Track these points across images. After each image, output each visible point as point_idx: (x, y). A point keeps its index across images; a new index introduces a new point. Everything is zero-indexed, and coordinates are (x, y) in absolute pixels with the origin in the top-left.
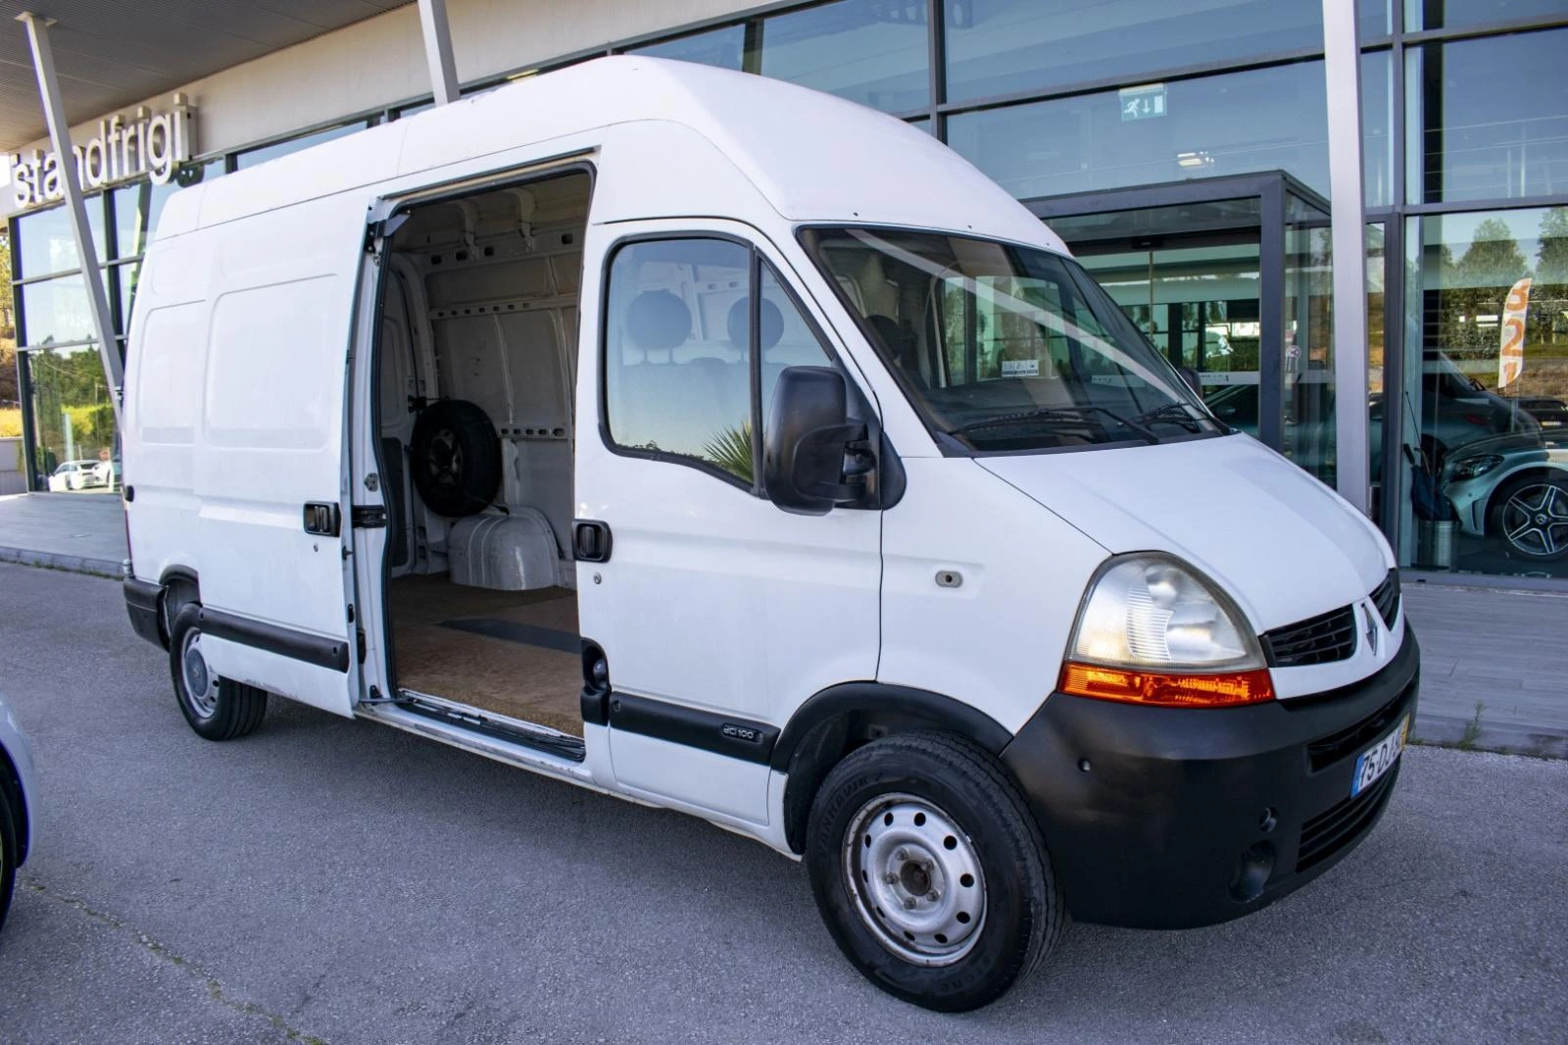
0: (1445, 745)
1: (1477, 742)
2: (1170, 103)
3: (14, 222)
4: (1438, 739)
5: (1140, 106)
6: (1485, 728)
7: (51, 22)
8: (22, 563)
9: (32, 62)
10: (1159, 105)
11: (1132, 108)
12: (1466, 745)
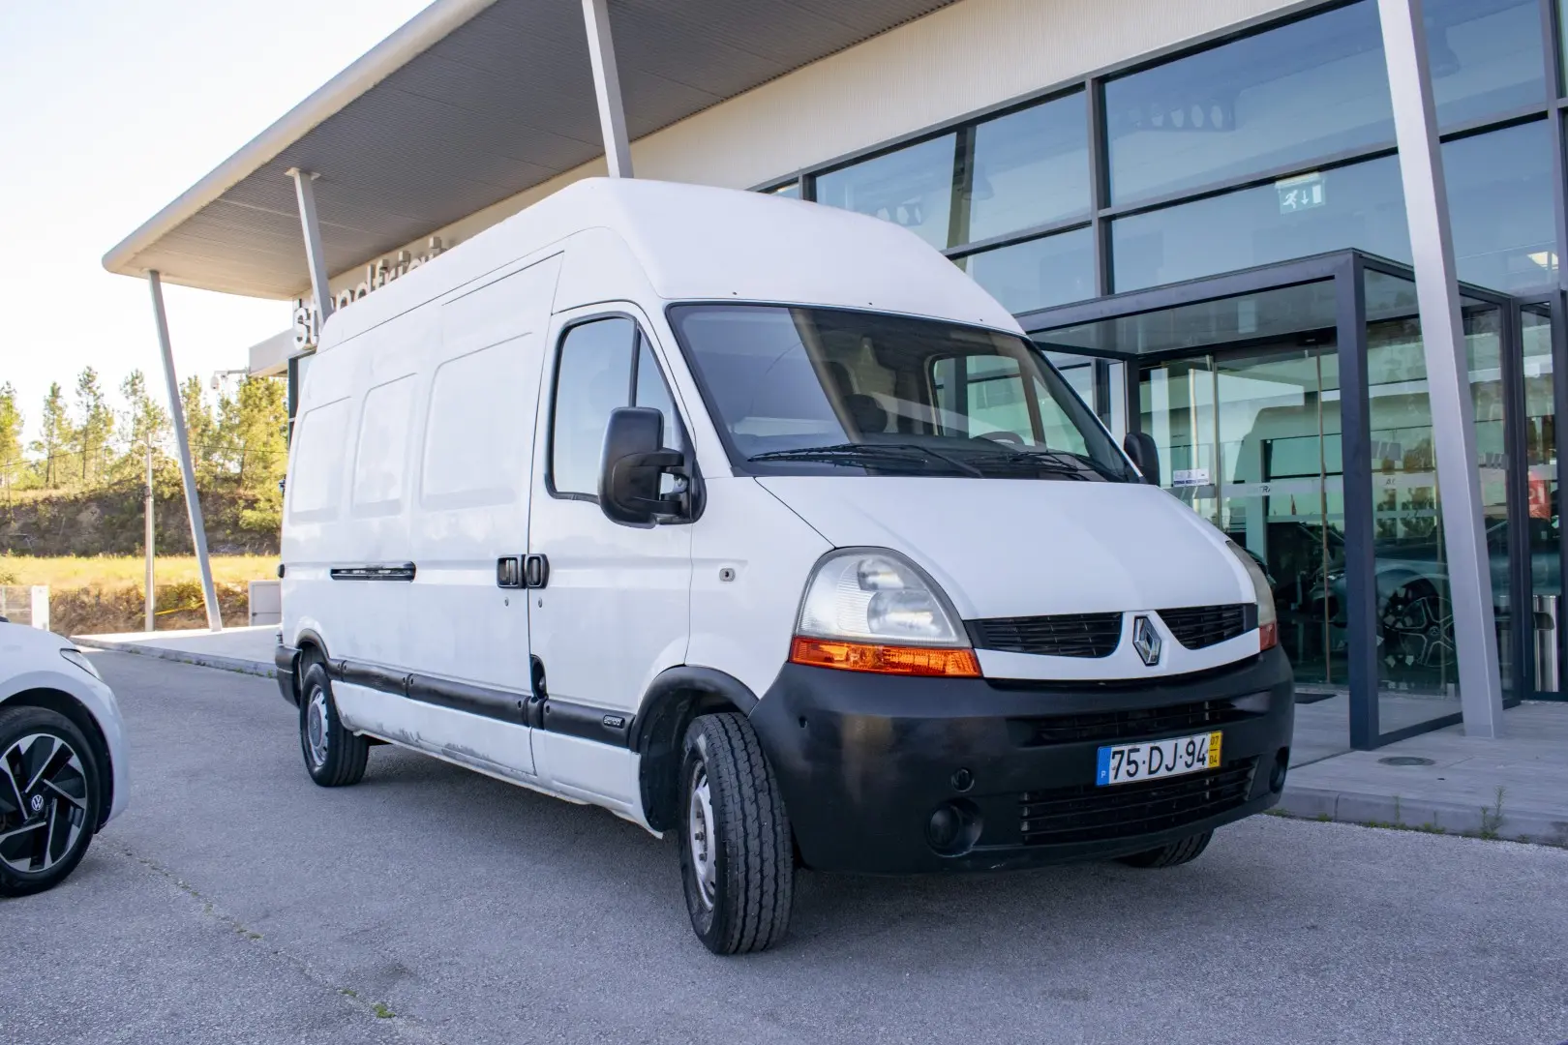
0: (1467, 834)
1: (1499, 831)
2: (1328, 193)
3: (294, 362)
4: (1461, 828)
5: (1299, 197)
6: (1507, 816)
7: (315, 176)
8: (257, 674)
9: (297, 212)
10: (1318, 195)
11: (1290, 199)
12: (1489, 834)
